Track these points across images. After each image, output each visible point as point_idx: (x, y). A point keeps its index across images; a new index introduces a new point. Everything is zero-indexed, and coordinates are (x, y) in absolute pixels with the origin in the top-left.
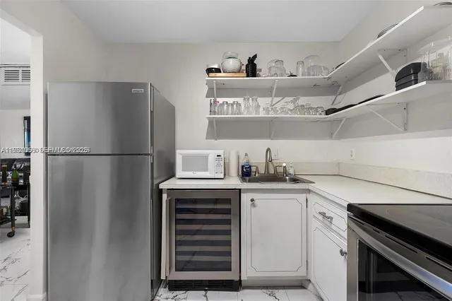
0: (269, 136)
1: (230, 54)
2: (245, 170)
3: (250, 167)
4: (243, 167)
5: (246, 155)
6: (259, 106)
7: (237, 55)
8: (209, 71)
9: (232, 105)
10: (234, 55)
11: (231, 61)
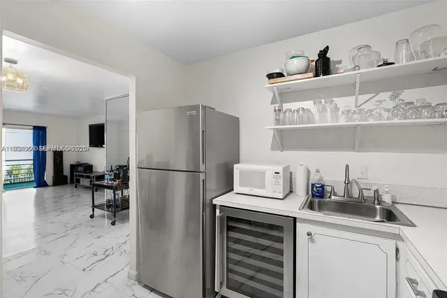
0: (352, 147)
1: (293, 53)
2: (315, 189)
3: (323, 186)
4: (313, 185)
5: (318, 171)
6: (337, 109)
7: (303, 52)
8: (270, 76)
9: (298, 111)
10: (299, 53)
11: (295, 60)
